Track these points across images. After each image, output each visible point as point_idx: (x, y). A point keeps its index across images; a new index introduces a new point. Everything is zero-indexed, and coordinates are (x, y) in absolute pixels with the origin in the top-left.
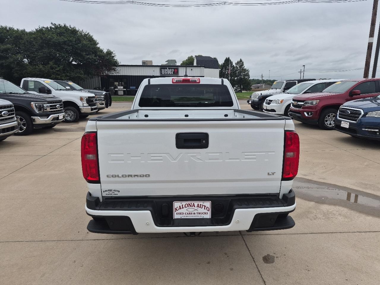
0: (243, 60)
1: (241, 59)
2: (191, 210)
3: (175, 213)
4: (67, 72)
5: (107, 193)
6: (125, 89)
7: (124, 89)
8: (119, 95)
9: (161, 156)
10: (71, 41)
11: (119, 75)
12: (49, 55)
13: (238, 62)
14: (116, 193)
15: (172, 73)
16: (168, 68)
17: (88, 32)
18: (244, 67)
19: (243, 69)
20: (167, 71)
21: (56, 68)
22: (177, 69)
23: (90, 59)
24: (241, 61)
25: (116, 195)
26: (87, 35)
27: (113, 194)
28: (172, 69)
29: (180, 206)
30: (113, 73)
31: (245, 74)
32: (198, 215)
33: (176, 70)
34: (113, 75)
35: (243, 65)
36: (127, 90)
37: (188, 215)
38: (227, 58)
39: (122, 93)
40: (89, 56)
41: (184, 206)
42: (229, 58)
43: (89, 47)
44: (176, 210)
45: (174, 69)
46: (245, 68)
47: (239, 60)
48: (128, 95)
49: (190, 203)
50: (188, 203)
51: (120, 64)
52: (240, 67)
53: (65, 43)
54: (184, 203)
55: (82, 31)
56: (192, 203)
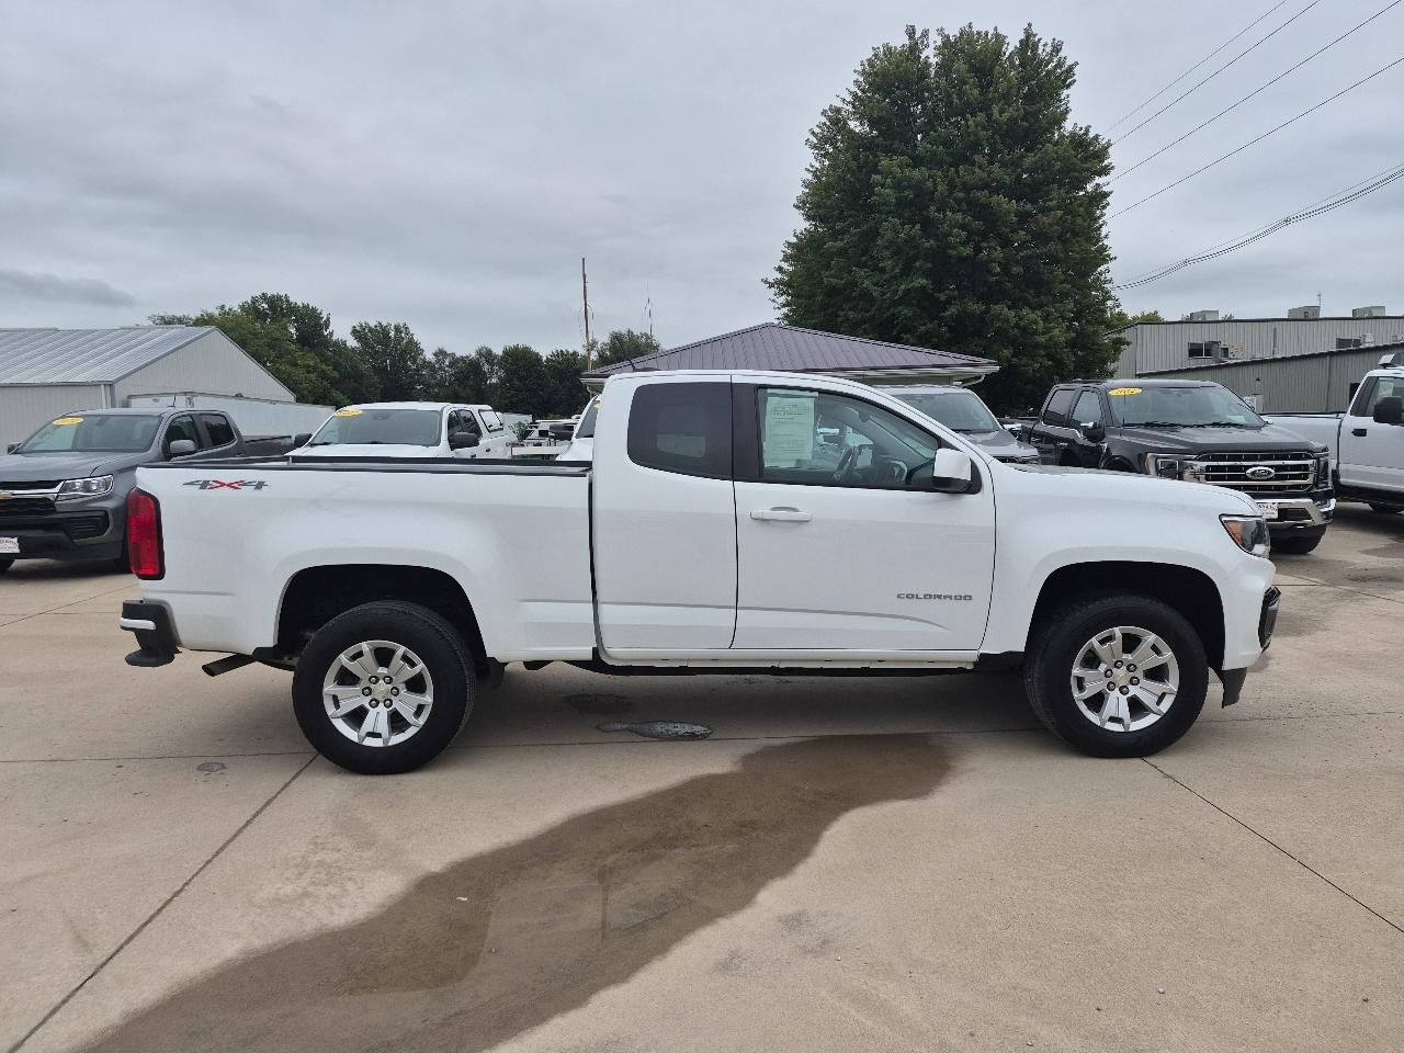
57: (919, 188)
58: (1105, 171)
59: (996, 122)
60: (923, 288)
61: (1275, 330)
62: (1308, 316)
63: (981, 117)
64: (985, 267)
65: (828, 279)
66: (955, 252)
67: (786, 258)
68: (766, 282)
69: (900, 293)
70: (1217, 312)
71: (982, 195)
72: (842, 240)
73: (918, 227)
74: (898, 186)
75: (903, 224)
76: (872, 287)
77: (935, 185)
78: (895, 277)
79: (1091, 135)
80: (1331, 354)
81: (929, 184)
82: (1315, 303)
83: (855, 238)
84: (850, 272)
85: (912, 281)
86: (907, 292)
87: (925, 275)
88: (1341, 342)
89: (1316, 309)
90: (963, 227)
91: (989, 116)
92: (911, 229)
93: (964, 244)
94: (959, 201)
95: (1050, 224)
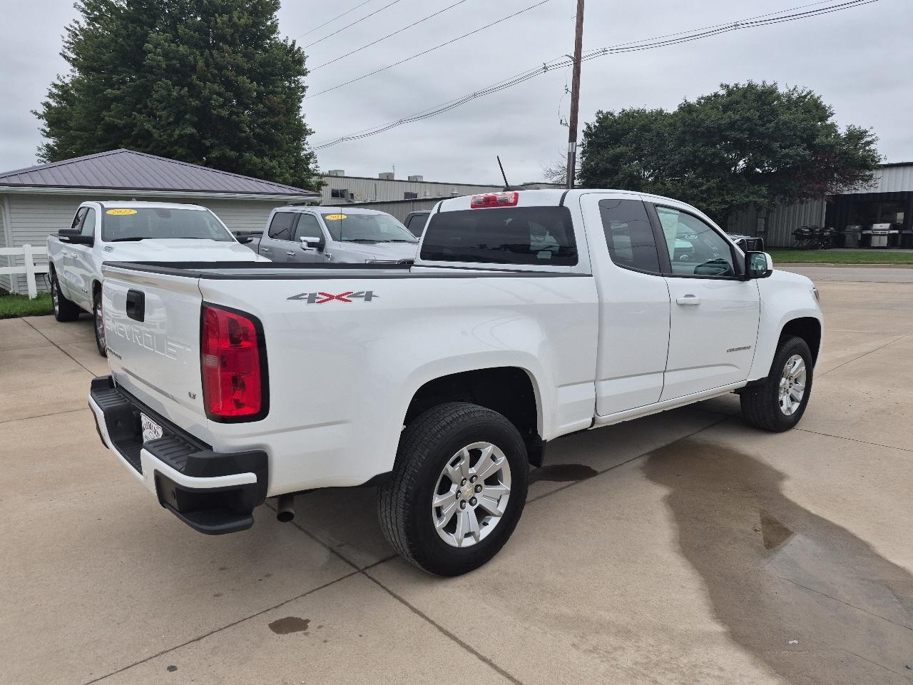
4: (727, 194)
6: (897, 232)
7: (892, 232)
8: (874, 248)
10: (748, 119)
11: (878, 191)
12: (691, 158)
17: (807, 90)
21: (702, 184)
23: (791, 157)
26: (806, 96)
30: (856, 187)
34: (859, 192)
36: (900, 233)
39: (885, 241)
40: (787, 150)
43: (795, 127)
48: (903, 247)
51: (883, 162)
53: (732, 125)
55: (795, 89)
57: (182, 59)
58: (304, 73)
59: (235, 23)
60: (192, 135)
61: (375, 185)
62: (388, 178)
63: (225, 17)
64: (237, 126)
65: (108, 117)
66: (215, 112)
67: (51, 95)
68: (36, 113)
69: (176, 137)
70: (343, 171)
71: (230, 74)
72: (119, 89)
73: (186, 89)
74: (166, 55)
75: (174, 86)
76: (151, 129)
77: (196, 61)
78: (170, 124)
79: (296, 48)
80: (401, 202)
81: (191, 58)
82: (391, 171)
83: (130, 90)
84: (130, 116)
85: (184, 129)
86: (181, 136)
87: (194, 125)
88: (407, 195)
89: (392, 175)
90: (219, 94)
91: (230, 19)
92: (180, 90)
93: (222, 106)
94: (214, 76)
95: (278, 103)
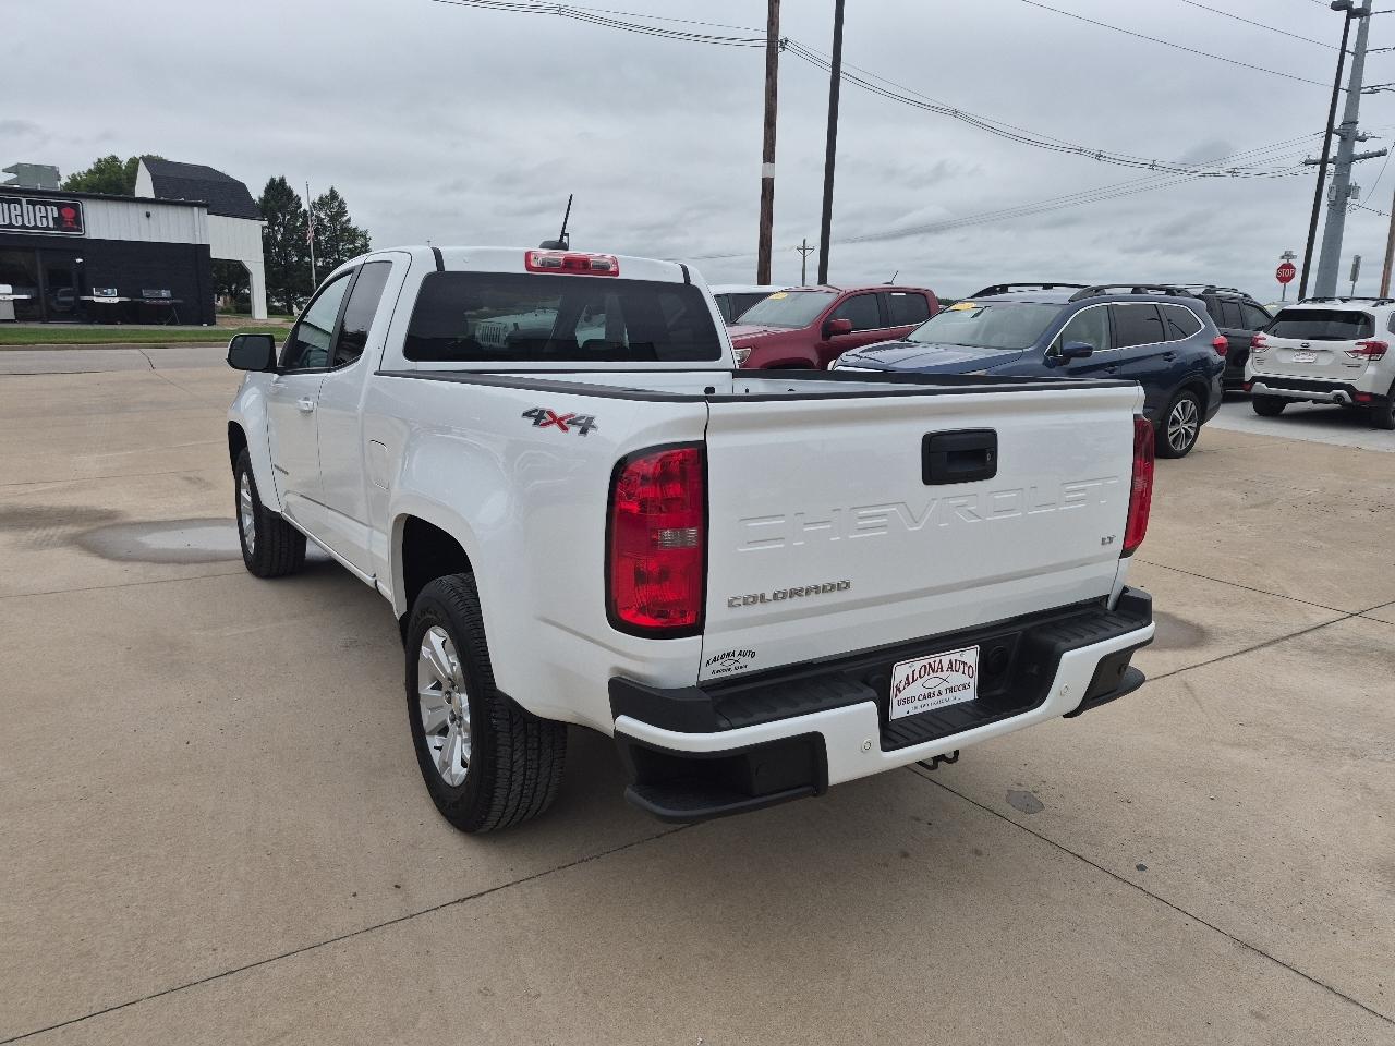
0: (342, 195)
1: (332, 191)
2: (932, 681)
3: (894, 701)
5: (717, 666)
9: (884, 515)
13: (321, 198)
14: (743, 661)
15: (51, 225)
16: (24, 201)
18: (349, 220)
19: (345, 229)
20: (22, 215)
22: (75, 207)
24: (333, 195)
25: (744, 670)
27: (733, 667)
28: (51, 204)
29: (907, 679)
31: (356, 248)
32: (950, 695)
33: (68, 214)
35: (342, 211)
37: (925, 702)
38: (273, 180)
41: (917, 674)
42: (282, 180)
44: (899, 689)
45: (60, 207)
46: (353, 225)
47: (328, 193)
49: (931, 661)
50: (926, 662)
52: (334, 218)
54: (918, 664)
56: (938, 659)
